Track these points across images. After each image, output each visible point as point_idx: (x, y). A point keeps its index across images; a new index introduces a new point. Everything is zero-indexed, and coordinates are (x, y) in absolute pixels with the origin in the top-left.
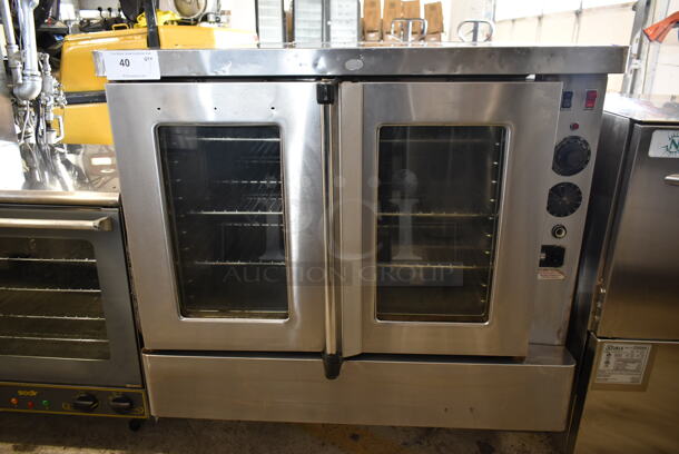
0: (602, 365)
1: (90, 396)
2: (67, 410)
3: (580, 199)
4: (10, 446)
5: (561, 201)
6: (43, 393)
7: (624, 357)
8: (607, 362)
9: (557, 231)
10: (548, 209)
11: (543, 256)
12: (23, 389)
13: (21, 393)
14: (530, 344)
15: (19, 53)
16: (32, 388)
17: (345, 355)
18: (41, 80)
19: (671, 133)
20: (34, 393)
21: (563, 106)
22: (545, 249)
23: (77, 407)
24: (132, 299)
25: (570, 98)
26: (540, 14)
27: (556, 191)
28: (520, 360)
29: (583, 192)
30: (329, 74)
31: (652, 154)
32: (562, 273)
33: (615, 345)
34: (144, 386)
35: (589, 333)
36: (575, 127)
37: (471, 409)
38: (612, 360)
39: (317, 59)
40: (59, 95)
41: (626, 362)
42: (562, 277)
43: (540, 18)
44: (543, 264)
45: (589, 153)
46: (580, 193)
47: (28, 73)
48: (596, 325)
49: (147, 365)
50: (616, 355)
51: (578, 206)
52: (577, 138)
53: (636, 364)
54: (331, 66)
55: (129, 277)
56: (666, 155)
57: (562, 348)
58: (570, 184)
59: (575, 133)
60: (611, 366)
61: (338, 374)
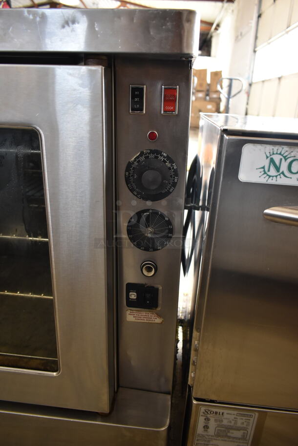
0: (200, 430)
7: (225, 422)
8: (206, 427)
19: (269, 148)
26: (280, 76)
31: (243, 177)
32: (158, 316)
33: (214, 410)
38: (212, 424)
41: (229, 428)
42: (159, 321)
43: (280, 79)
50: (216, 421)
52: (157, 152)
53: (242, 432)
56: (263, 180)
60: (211, 431)
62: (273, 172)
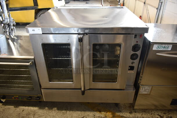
0: (141, 90)
1: (30, 97)
2: (25, 100)
3: (138, 57)
4: (13, 106)
5: (133, 57)
6: (19, 96)
7: (146, 89)
8: (142, 90)
9: (133, 63)
10: (131, 58)
11: (129, 68)
12: (15, 95)
13: (14, 96)
14: (126, 85)
15: (2, 11)
16: (17, 95)
17: (86, 89)
18: (9, 19)
19: (158, 45)
20: (17, 96)
21: (135, 38)
22: (129, 67)
23: (27, 99)
24: (38, 78)
25: (136, 36)
27: (133, 55)
28: (124, 90)
29: (139, 55)
30: (81, 33)
31: (153, 49)
32: (133, 71)
33: (144, 87)
34: (42, 95)
35: (139, 84)
36: (137, 42)
37: (113, 99)
38: (143, 89)
39: (78, 30)
40: (14, 22)
41: (146, 90)
42: (133, 72)
44: (129, 70)
45: (140, 47)
46: (138, 55)
47: (6, 18)
48: (140, 82)
49: (42, 92)
51: (137, 58)
52: (138, 44)
54: (82, 31)
55: (37, 74)
56: (157, 49)
57: (133, 86)
58: (136, 54)
59: (137, 43)
60: (143, 91)
61: (84, 94)
62: (158, 48)
